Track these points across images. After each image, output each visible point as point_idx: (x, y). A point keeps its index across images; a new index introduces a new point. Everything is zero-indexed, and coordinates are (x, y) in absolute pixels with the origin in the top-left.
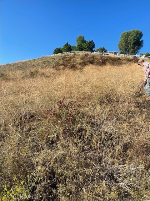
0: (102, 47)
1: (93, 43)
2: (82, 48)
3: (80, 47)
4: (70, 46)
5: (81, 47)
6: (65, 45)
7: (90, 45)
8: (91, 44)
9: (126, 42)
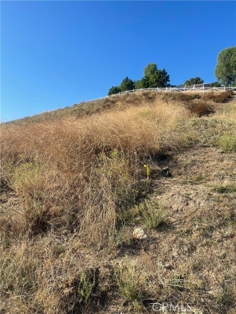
0: (195, 77)
1: (166, 73)
2: (148, 84)
3: (145, 83)
4: (131, 81)
5: (147, 82)
6: (123, 82)
7: (160, 77)
8: (161, 75)
9: (228, 65)
